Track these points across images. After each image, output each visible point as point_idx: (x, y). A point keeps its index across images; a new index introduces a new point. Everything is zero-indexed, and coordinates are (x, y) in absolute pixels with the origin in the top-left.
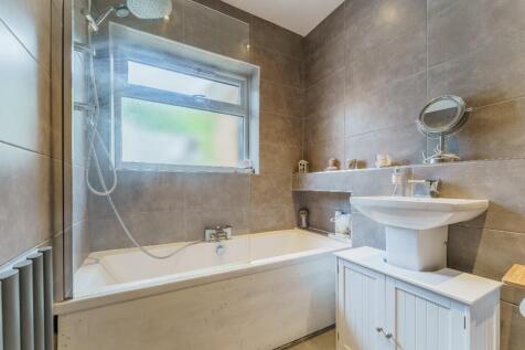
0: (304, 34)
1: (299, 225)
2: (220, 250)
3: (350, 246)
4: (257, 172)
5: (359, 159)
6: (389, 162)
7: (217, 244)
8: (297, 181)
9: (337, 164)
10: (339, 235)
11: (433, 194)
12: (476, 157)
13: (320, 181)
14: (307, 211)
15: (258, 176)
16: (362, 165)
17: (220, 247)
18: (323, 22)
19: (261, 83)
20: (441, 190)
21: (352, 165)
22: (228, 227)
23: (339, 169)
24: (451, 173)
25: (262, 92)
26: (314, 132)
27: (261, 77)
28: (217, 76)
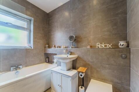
0: (48, 12)
1: (46, 62)
2: (17, 73)
3: (57, 66)
4: (32, 48)
5: (59, 45)
6: (64, 47)
7: (16, 71)
8: (45, 50)
9: (55, 46)
10: (55, 64)
11: (70, 55)
12: (77, 47)
13: (50, 51)
14: (48, 58)
15: (33, 49)
16: (60, 47)
17: (17, 72)
18: (52, 11)
19: (34, 23)
20: (71, 53)
21: (58, 47)
22: (21, 65)
23: (55, 48)
24: (73, 50)
25: (34, 25)
26: (50, 38)
27: (34, 21)
28: (17, 18)
